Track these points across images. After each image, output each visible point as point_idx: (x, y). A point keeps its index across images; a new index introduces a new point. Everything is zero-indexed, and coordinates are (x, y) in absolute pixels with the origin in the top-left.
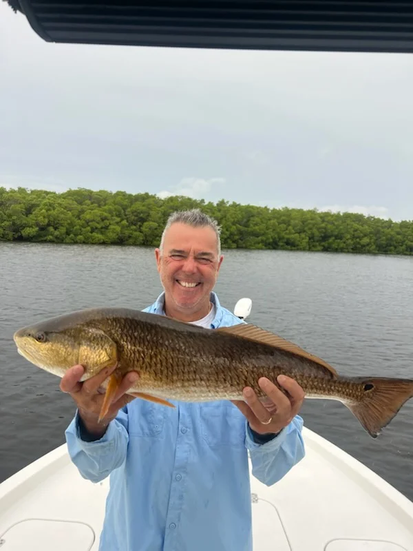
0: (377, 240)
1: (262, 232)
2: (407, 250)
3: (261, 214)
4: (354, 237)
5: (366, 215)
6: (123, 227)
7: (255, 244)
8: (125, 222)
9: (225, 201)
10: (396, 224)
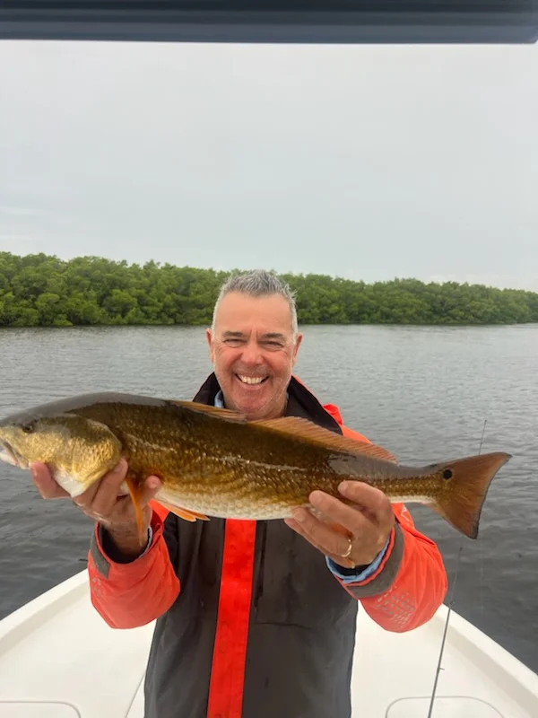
0: (347, 307)
1: (207, 302)
2: (382, 318)
3: (204, 279)
4: (320, 304)
5: (334, 277)
6: (7, 303)
7: (198, 317)
8: (10, 295)
9: (155, 262)
10: (369, 286)
